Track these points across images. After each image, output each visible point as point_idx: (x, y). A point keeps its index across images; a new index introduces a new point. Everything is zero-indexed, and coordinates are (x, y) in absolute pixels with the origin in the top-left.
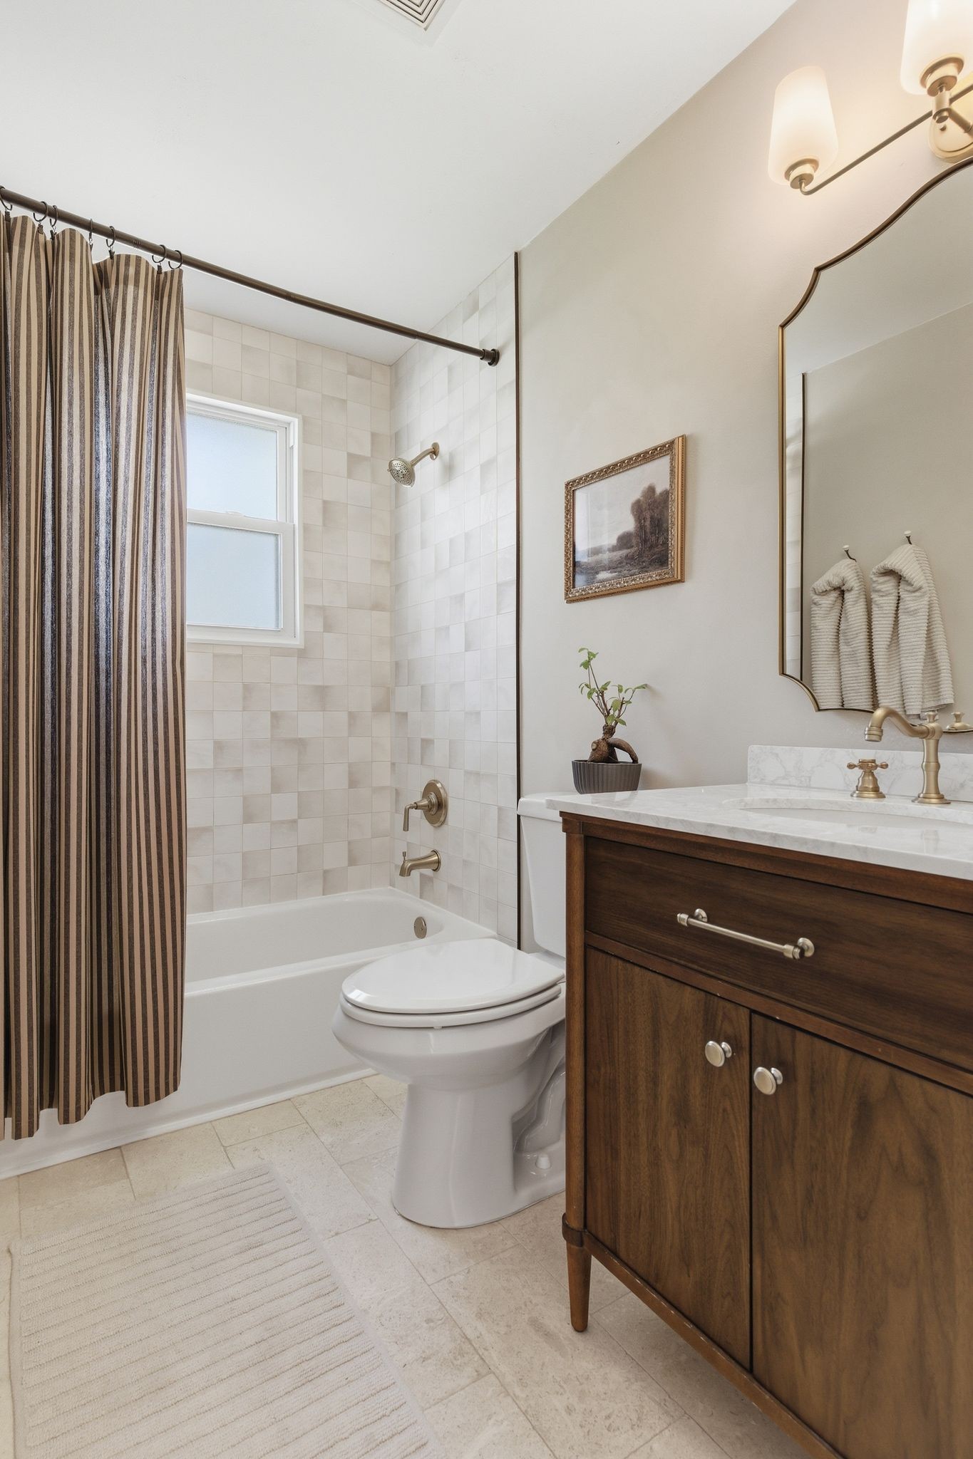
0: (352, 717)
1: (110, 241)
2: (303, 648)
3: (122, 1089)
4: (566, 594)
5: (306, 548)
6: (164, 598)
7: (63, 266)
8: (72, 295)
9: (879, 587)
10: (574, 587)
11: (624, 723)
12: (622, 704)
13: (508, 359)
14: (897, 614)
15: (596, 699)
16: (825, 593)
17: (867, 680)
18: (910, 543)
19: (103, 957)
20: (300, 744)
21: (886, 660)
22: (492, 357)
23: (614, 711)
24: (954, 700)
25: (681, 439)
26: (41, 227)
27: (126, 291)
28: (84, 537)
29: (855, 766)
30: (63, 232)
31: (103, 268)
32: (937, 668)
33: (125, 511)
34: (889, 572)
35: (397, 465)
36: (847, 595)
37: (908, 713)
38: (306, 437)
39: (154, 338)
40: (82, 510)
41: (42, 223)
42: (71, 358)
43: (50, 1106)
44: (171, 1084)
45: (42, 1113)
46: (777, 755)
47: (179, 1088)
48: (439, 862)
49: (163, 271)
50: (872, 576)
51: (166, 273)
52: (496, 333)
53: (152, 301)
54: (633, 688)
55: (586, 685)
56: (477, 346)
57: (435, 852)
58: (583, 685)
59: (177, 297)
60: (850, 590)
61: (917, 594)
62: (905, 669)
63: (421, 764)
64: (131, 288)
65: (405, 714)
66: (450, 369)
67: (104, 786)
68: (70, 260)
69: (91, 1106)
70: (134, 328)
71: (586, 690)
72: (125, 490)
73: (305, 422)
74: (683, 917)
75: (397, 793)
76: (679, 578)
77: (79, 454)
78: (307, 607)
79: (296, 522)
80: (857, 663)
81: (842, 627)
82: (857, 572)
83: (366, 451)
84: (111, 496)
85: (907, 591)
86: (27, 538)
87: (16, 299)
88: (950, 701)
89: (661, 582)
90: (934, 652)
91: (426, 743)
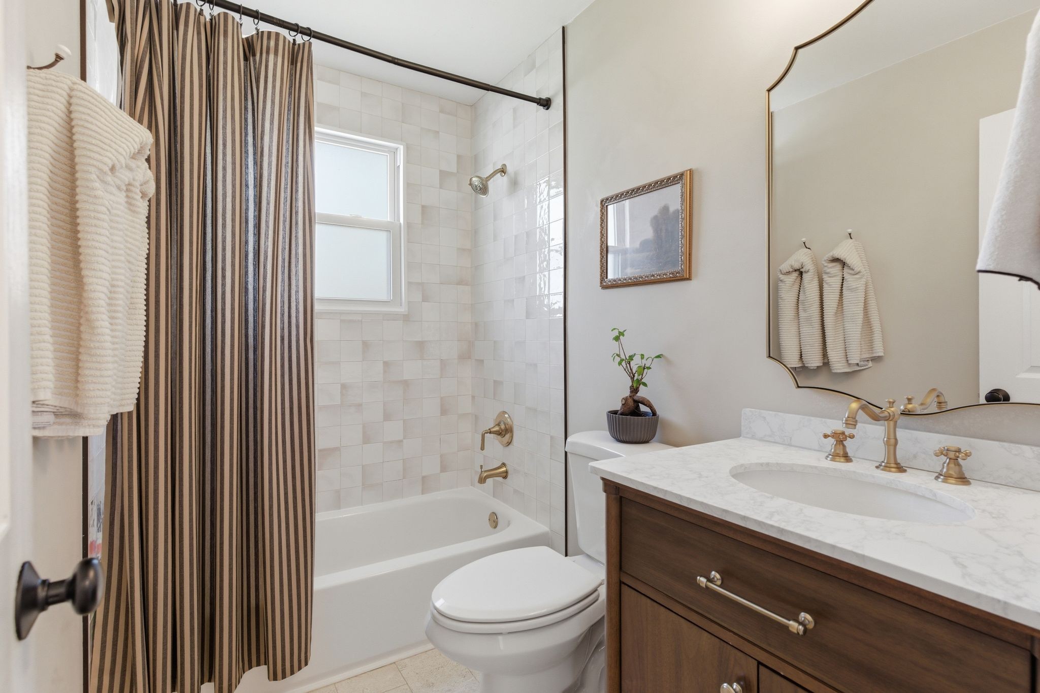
0: (443, 364)
1: (256, 21)
2: (406, 313)
3: (265, 664)
4: (601, 283)
5: (409, 241)
6: (297, 292)
7: (218, 40)
8: (225, 63)
9: (828, 271)
10: (607, 278)
11: (645, 385)
12: (644, 369)
13: (557, 103)
14: (842, 290)
15: (625, 366)
16: (788, 273)
17: (819, 338)
18: (851, 238)
19: (251, 563)
20: (406, 384)
21: (834, 324)
22: (546, 103)
23: (639, 375)
24: (884, 353)
25: (688, 172)
26: (202, 10)
27: (268, 59)
28: (235, 247)
29: (829, 436)
30: (219, 15)
31: (251, 42)
32: (871, 330)
33: (267, 227)
34: (836, 260)
35: (476, 181)
36: (804, 275)
37: (849, 362)
38: (408, 161)
39: (290, 94)
40: (233, 227)
41: (203, 8)
42: (225, 111)
43: (210, 681)
44: (303, 661)
45: (202, 686)
46: (764, 418)
47: (310, 663)
48: (506, 472)
49: (297, 42)
50: (824, 262)
51: (299, 45)
52: (550, 87)
53: (288, 66)
54: (653, 357)
55: (617, 355)
56: (534, 95)
57: (504, 465)
58: (615, 355)
59: (307, 63)
60: (807, 272)
61: (857, 276)
62: (847, 328)
63: (494, 399)
64: (272, 57)
65: (482, 361)
66: (515, 110)
67: (253, 434)
68: (224, 36)
69: (242, 681)
70: (274, 87)
71: (618, 359)
72: (268, 210)
73: (408, 149)
74: (702, 580)
75: (476, 417)
76: (688, 277)
77: (231, 184)
78: (409, 284)
79: (402, 221)
80: (811, 325)
81: (801, 298)
82: (812, 258)
83: (453, 169)
84: (257, 213)
85: (849, 273)
86: (190, 249)
87: (182, 66)
88: (881, 354)
89: (674, 279)
90: (870, 321)
91: (497, 383)
